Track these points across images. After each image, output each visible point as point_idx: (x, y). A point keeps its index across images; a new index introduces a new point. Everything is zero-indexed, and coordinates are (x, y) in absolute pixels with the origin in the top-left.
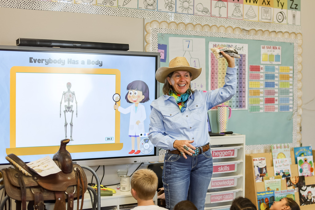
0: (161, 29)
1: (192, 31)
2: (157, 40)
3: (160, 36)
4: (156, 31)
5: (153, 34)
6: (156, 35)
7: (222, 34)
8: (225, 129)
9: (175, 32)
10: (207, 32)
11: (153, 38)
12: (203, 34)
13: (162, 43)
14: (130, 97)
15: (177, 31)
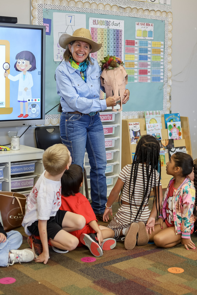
0: (46, 5)
1: (74, 7)
2: (42, 14)
3: (45, 12)
4: (41, 7)
5: (39, 9)
6: (42, 10)
7: (101, 11)
8: (104, 96)
9: (59, 7)
10: (87, 9)
11: (38, 12)
12: (83, 10)
13: (47, 17)
14: (18, 66)
15: (61, 7)
